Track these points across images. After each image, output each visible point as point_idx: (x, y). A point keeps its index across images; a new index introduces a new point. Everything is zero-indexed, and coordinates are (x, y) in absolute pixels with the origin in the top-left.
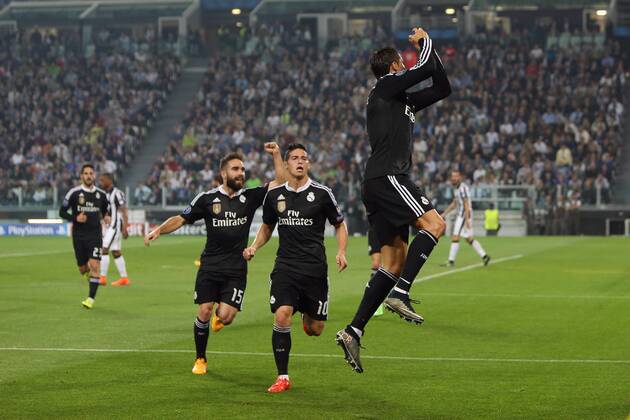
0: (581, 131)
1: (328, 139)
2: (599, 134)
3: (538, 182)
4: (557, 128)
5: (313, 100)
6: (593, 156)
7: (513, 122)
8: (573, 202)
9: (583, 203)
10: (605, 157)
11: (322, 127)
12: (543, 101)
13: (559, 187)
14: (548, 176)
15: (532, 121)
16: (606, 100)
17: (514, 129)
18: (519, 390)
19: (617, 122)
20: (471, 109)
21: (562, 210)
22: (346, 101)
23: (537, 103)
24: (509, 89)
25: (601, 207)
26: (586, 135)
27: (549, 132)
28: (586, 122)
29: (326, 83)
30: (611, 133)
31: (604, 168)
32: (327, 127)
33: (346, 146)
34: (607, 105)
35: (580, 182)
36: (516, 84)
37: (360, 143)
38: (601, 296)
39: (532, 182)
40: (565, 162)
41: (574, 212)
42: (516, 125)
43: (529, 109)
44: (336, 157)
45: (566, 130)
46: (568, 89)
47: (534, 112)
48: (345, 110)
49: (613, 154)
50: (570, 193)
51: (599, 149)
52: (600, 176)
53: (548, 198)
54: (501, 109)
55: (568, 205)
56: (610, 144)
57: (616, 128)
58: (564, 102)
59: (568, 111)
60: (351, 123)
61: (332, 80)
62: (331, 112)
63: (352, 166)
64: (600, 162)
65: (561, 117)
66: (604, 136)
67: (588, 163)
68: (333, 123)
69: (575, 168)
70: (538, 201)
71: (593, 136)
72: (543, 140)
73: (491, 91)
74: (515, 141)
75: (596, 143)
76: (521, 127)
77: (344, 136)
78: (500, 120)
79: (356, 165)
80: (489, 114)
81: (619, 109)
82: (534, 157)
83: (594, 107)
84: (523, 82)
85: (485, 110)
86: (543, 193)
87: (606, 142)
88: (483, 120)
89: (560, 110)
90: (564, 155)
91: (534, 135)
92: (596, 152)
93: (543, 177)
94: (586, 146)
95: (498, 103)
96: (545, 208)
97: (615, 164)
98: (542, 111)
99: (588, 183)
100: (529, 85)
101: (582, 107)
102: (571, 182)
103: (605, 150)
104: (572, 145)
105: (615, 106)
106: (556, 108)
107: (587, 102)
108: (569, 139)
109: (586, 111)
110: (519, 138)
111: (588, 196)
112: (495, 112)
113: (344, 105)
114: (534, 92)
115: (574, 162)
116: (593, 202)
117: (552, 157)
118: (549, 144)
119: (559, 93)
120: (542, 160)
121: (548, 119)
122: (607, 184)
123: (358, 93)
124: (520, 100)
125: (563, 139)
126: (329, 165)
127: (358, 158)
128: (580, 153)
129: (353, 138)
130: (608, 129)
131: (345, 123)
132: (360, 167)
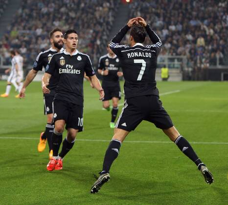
0: (209, 29)
1: (84, 33)
2: (218, 30)
3: (188, 54)
4: (197, 28)
5: (76, 13)
6: (215, 41)
7: (175, 24)
8: (205, 64)
9: (210, 65)
10: (221, 42)
11: (81, 27)
12: (190, 14)
13: (198, 57)
14: (193, 51)
15: (185, 25)
16: (222, 14)
17: (176, 28)
18: (177, 157)
20: (155, 18)
21: (200, 69)
22: (93, 14)
23: (188, 16)
24: (174, 8)
25: (219, 67)
26: (212, 31)
27: (193, 29)
28: (212, 25)
29: (83, 5)
30: (224, 30)
31: (221, 47)
32: (83, 26)
33: (92, 36)
34: (222, 17)
35: (208, 55)
36: (177, 6)
37: (100, 35)
38: (219, 111)
39: (185, 54)
40: (201, 44)
41: (206, 70)
42: (177, 26)
43: (183, 18)
44: (88, 42)
45: (202, 28)
46: (203, 8)
47: (186, 20)
48: (91, 19)
49: (225, 41)
50: (204, 60)
51: (218, 38)
52: (218, 52)
53: (193, 62)
54: (170, 18)
55: (203, 66)
56: (224, 36)
57: (227, 28)
58: (201, 15)
59: (203, 19)
60: (95, 25)
61: (85, 4)
62: (85, 20)
63: (96, 47)
64: (218, 45)
65: (199, 22)
66: (220, 32)
67: (213, 45)
68: (86, 25)
69: (206, 47)
70: (188, 64)
71: (215, 32)
72: (191, 34)
73: (164, 9)
74: (176, 34)
75: (216, 35)
76: (180, 27)
77: (91, 31)
78: (169, 24)
79: (98, 46)
80: (164, 20)
82: (186, 42)
83: (216, 17)
84: (181, 5)
85: (162, 18)
86: (190, 60)
87: (221, 35)
88: (160, 24)
89: (199, 19)
90: (201, 41)
91: (186, 31)
92: (217, 40)
93: (190, 52)
94: (211, 37)
95: (168, 15)
96: (191, 67)
97: (226, 46)
98: (190, 19)
99: (213, 55)
100: (184, 6)
101: (210, 17)
102: (204, 55)
103: (221, 39)
104: (204, 36)
105: (226, 17)
106: (197, 18)
107: (212, 15)
108: (203, 33)
109: (212, 19)
110: (178, 33)
111: (213, 61)
112: (167, 19)
113: (92, 16)
114: (186, 10)
115: (206, 44)
116: (215, 64)
117: (195, 42)
118: (194, 36)
119: (199, 10)
120: (190, 44)
121: (193, 23)
122: (222, 56)
123: (99, 10)
124: (179, 14)
125: (200, 33)
126: (84, 46)
127: (98, 42)
128: (209, 40)
129: (96, 32)
130: (223, 28)
131: (92, 25)
132: (100, 47)
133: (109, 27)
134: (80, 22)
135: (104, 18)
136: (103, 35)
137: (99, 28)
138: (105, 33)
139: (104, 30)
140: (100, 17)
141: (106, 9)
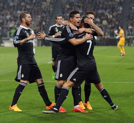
0: (110, 15)
1: (35, 18)
2: (115, 16)
4: (103, 14)
5: (31, 6)
6: (113, 23)
9: (110, 36)
10: (117, 23)
12: (99, 6)
16: (117, 6)
19: (120, 12)
20: (77, 9)
21: (104, 39)
22: (40, 6)
23: (97, 7)
24: (89, 3)
26: (111, 16)
27: (100, 15)
28: (111, 12)
29: (34, 1)
30: (119, 16)
31: (116, 26)
33: (40, 19)
34: (117, 8)
35: (109, 30)
36: (90, 1)
37: (45, 19)
40: (105, 24)
44: (38, 23)
45: (105, 15)
46: (106, 3)
47: (96, 10)
49: (119, 22)
50: (106, 33)
51: (115, 20)
54: (86, 9)
57: (120, 14)
58: (105, 6)
59: (106, 9)
60: (42, 13)
62: (36, 10)
63: (42, 26)
64: (115, 24)
65: (104, 11)
67: (112, 25)
68: (36, 13)
69: (108, 26)
71: (113, 17)
73: (83, 3)
75: (114, 19)
77: (40, 17)
80: (83, 10)
81: (121, 9)
83: (113, 8)
85: (81, 9)
87: (117, 18)
92: (114, 21)
94: (111, 20)
95: (85, 7)
98: (98, 9)
99: (112, 30)
100: (94, 1)
101: (110, 8)
102: (107, 30)
103: (117, 21)
104: (107, 19)
105: (120, 8)
106: (102, 8)
108: (106, 17)
111: (112, 34)
112: (84, 9)
113: (40, 8)
114: (96, 4)
117: (101, 23)
118: (100, 19)
119: (103, 4)
121: (100, 11)
123: (44, 4)
124: (91, 6)
125: (104, 17)
126: (35, 25)
127: (44, 23)
128: (110, 22)
129: (43, 17)
130: (118, 14)
131: (40, 13)
132: (45, 26)
133: (50, 14)
134: (33, 11)
135: (47, 9)
136: (47, 19)
137: (44, 15)
138: (48, 18)
139: (47, 16)
140: (45, 8)
141: (49, 4)
